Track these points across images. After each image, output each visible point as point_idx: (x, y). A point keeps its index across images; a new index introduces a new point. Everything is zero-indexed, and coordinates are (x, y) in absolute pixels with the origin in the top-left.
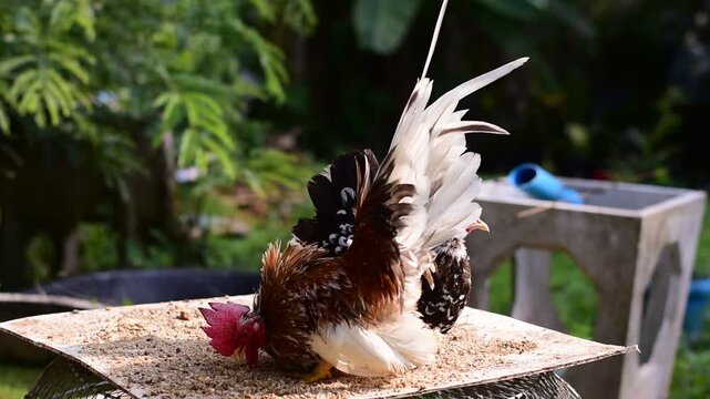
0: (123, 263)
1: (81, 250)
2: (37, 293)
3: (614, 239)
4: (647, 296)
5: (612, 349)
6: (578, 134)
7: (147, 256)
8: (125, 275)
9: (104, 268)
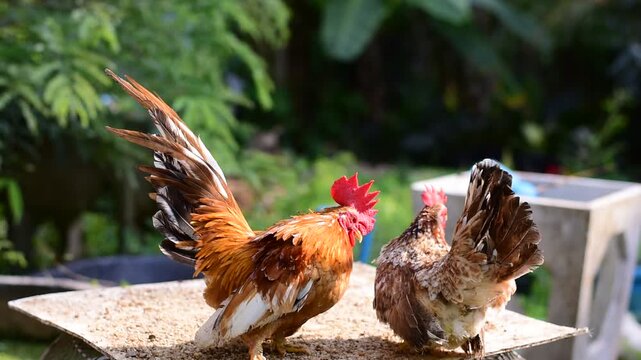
0: (121, 250)
1: (84, 238)
2: (42, 276)
3: (567, 228)
4: (596, 280)
5: (565, 331)
6: (533, 134)
7: (144, 243)
8: (125, 260)
9: (104, 254)
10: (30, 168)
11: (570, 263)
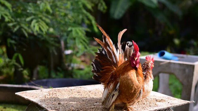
0: (50, 77)
2: (26, 85)
3: (187, 71)
4: (196, 87)
5: (186, 102)
6: (177, 41)
7: (57, 75)
8: (50, 80)
9: (44, 78)
10: (25, 50)
11: (188, 81)
